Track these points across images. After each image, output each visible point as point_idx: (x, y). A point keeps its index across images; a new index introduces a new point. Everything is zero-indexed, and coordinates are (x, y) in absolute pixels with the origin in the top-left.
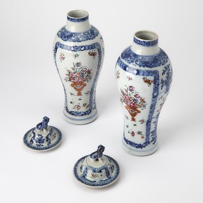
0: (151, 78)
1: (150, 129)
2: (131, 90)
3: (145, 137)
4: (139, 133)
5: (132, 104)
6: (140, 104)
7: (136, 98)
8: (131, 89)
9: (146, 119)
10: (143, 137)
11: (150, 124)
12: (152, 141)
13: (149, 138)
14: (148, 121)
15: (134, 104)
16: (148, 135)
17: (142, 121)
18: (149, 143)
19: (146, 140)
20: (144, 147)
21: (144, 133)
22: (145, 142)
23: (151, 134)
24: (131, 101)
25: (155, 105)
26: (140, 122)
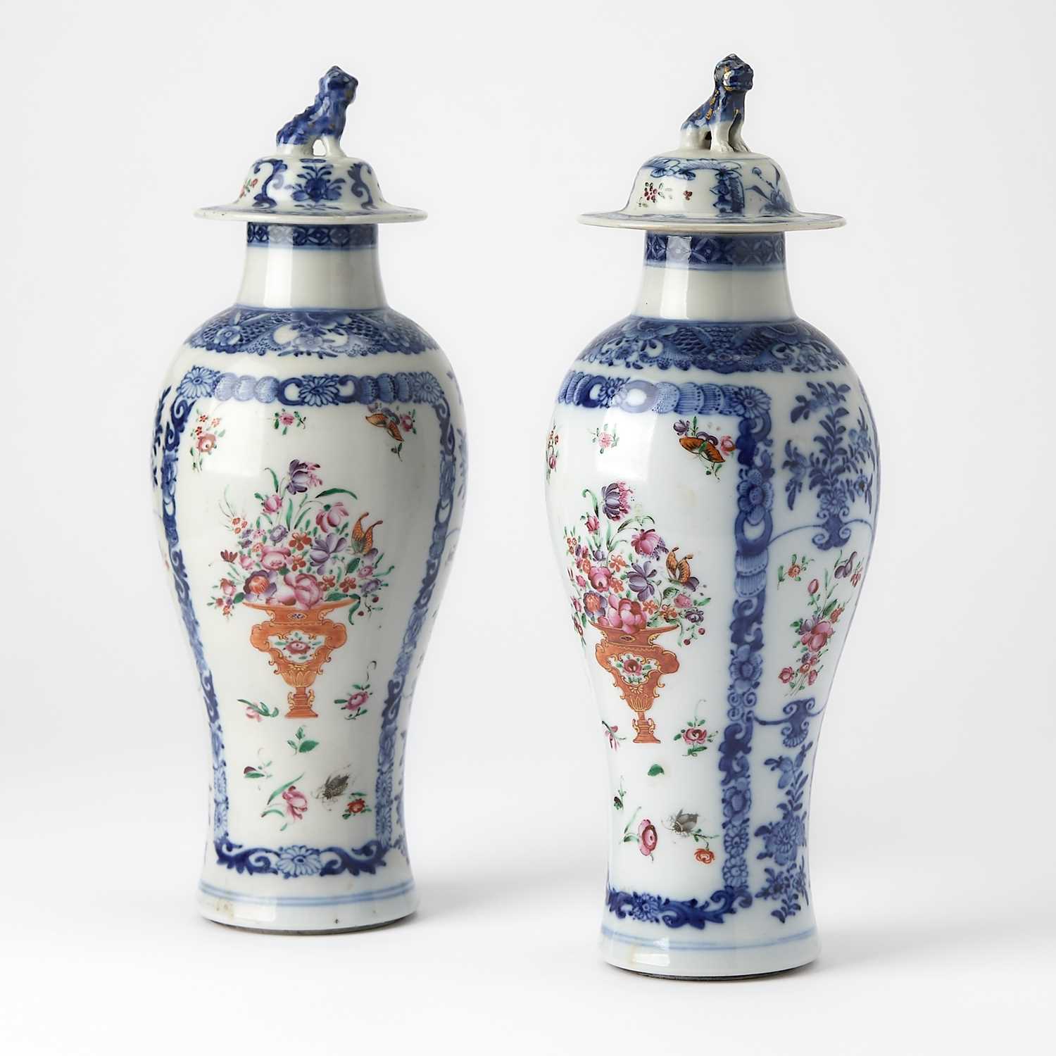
0: (723, 427)
1: (746, 802)
2: (614, 512)
3: (721, 856)
4: (684, 824)
5: (626, 614)
6: (670, 601)
7: (641, 560)
8: (613, 501)
9: (716, 722)
10: (704, 855)
11: (745, 767)
12: (764, 894)
13: (742, 867)
14: (730, 732)
15: (635, 610)
16: (735, 843)
17: (694, 736)
18: (747, 903)
19: (726, 871)
20: (717, 918)
21: (711, 820)
22: (719, 885)
23: (756, 845)
24: (618, 587)
25: (758, 617)
26: (683, 746)
